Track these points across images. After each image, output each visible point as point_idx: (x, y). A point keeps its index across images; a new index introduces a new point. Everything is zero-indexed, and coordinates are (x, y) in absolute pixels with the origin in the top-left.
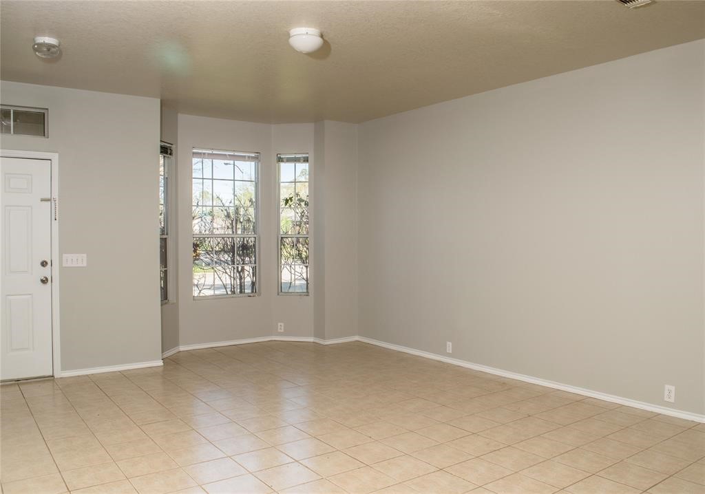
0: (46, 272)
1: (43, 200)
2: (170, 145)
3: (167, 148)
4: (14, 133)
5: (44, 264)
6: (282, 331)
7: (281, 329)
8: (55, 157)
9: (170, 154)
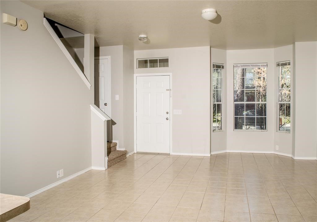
0: (168, 116)
1: (167, 90)
2: (222, 64)
3: (220, 66)
4: (159, 67)
5: (167, 113)
6: (278, 149)
7: (277, 148)
8: (171, 74)
9: (222, 68)
